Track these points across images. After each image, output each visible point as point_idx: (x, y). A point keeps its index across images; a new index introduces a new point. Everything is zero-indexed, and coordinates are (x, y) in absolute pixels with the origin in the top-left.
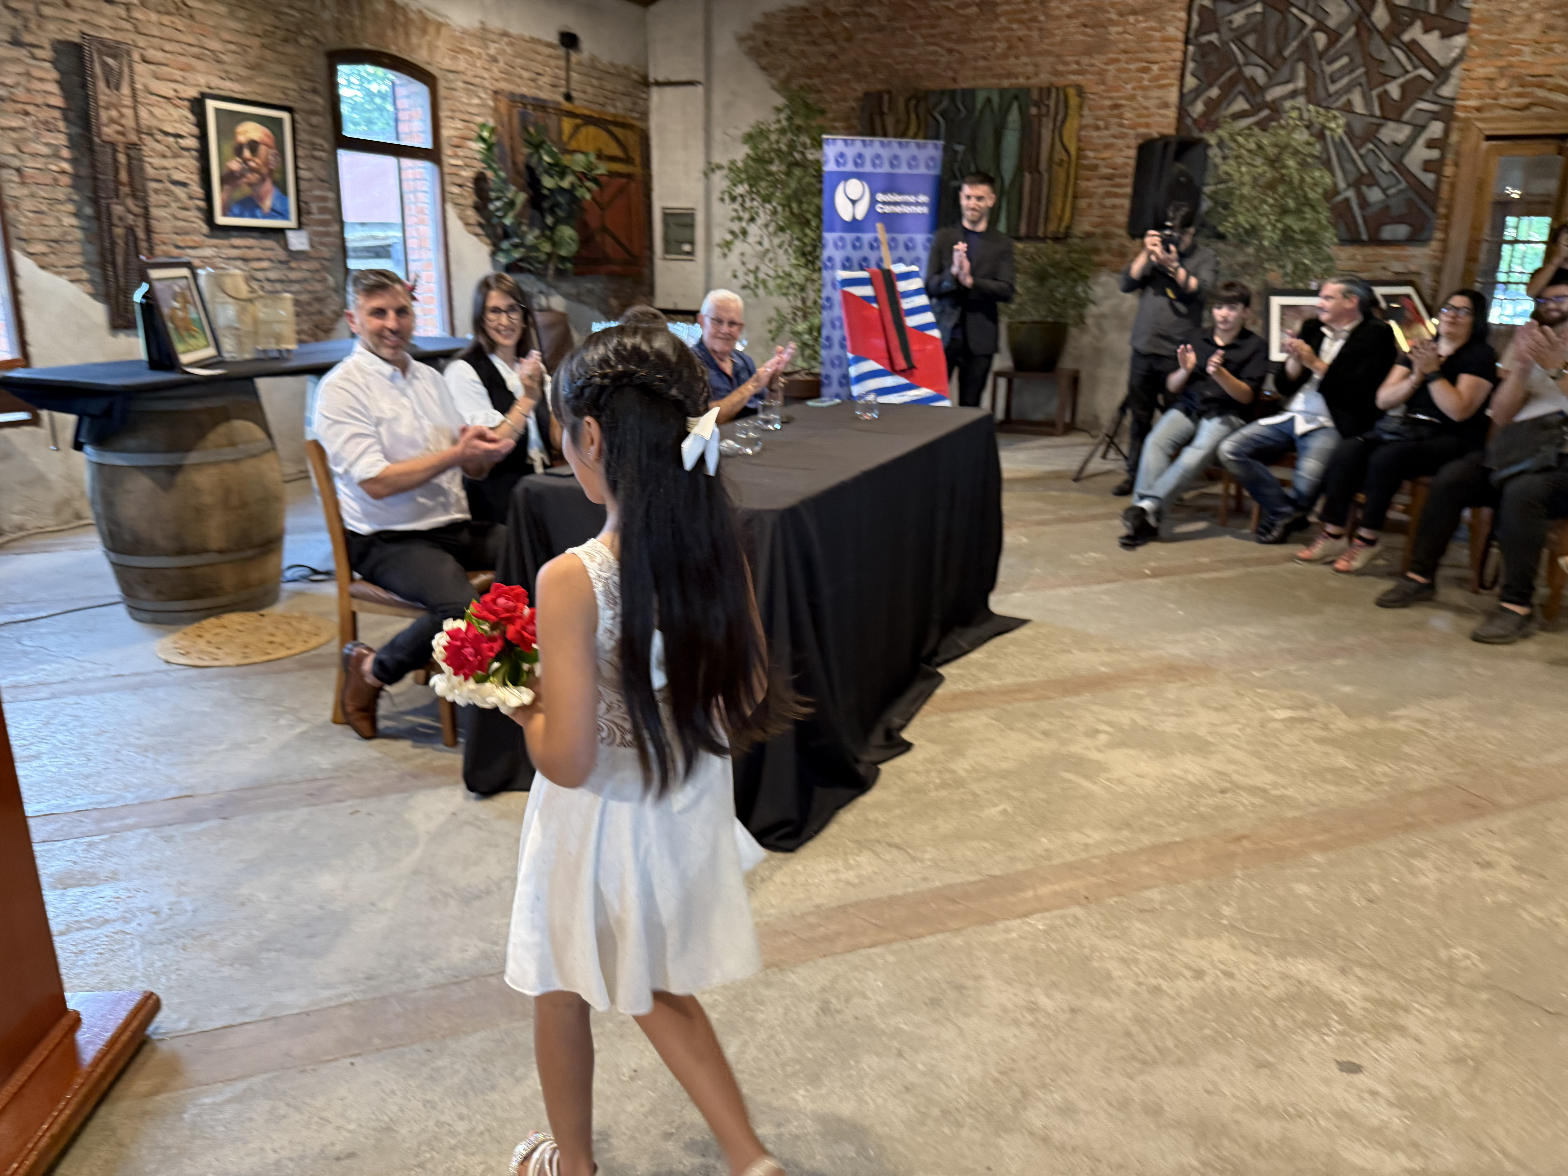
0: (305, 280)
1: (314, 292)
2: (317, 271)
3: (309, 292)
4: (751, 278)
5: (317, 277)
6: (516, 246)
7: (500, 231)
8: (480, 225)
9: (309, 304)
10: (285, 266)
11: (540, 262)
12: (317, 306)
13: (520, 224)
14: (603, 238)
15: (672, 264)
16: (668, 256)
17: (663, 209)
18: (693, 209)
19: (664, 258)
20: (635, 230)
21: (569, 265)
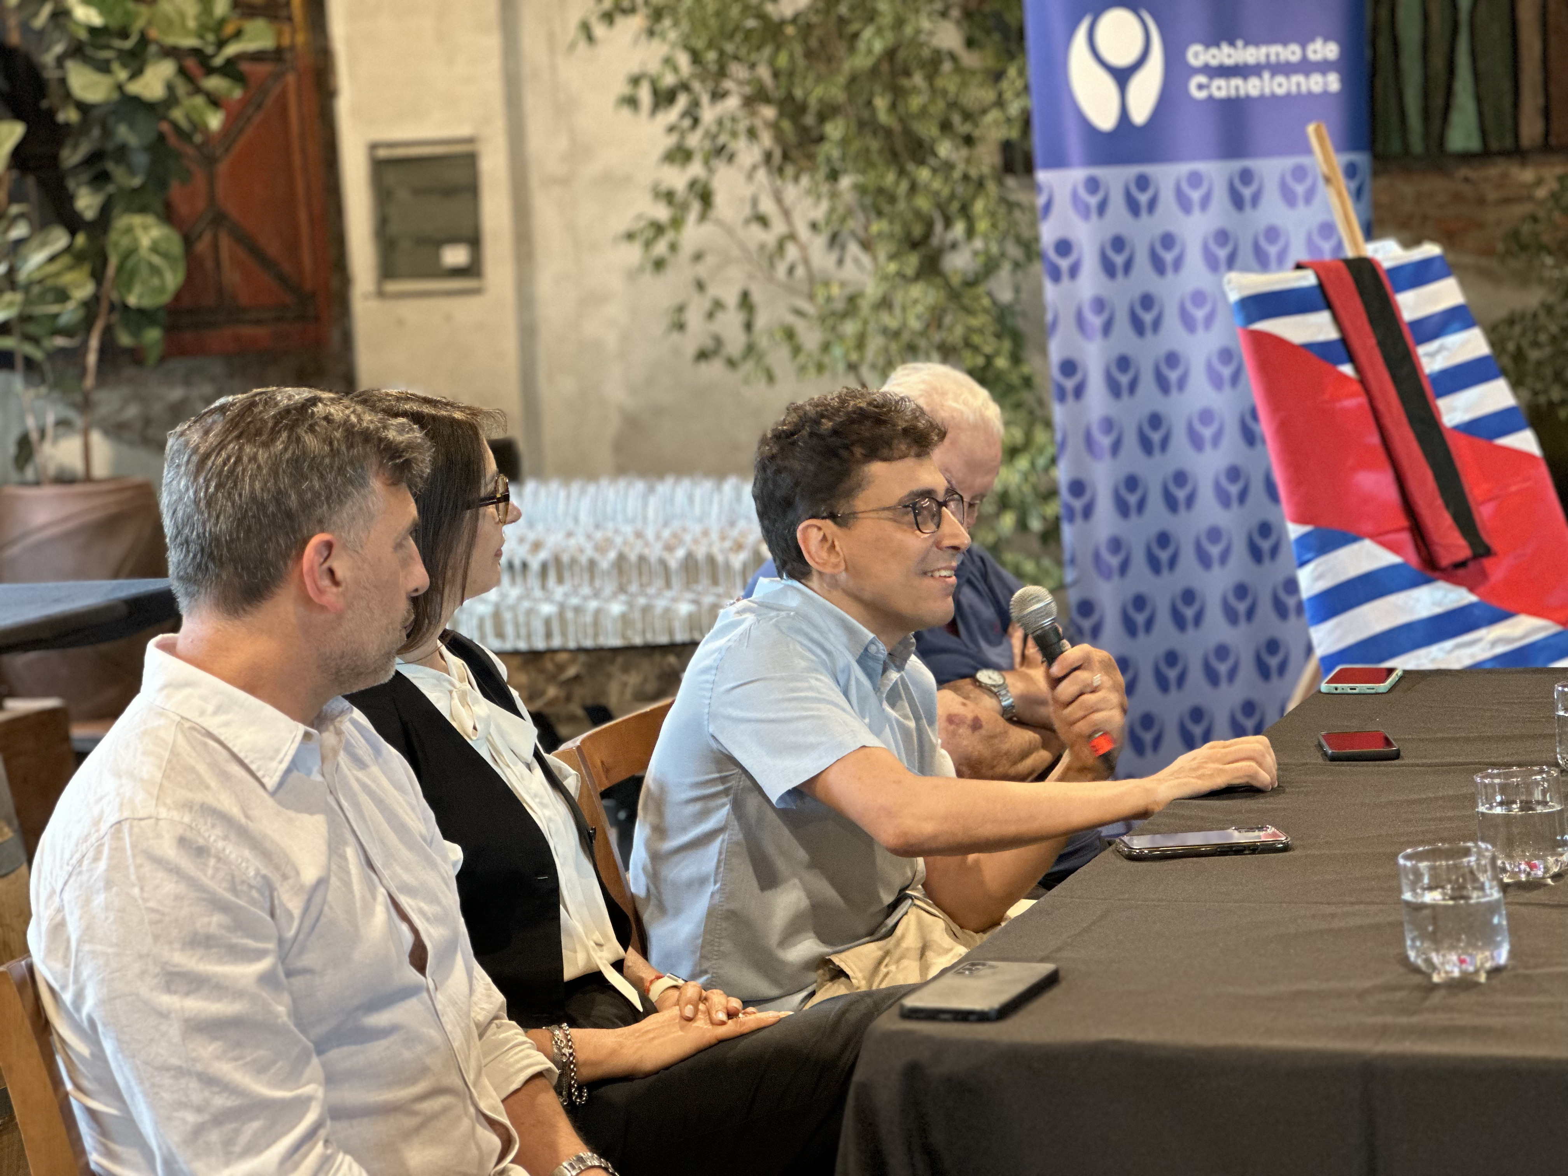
14: (215, 246)
15: (409, 309)
16: (392, 287)
17: (374, 147)
18: (471, 140)
19: (381, 294)
20: (303, 216)
21: (153, 335)
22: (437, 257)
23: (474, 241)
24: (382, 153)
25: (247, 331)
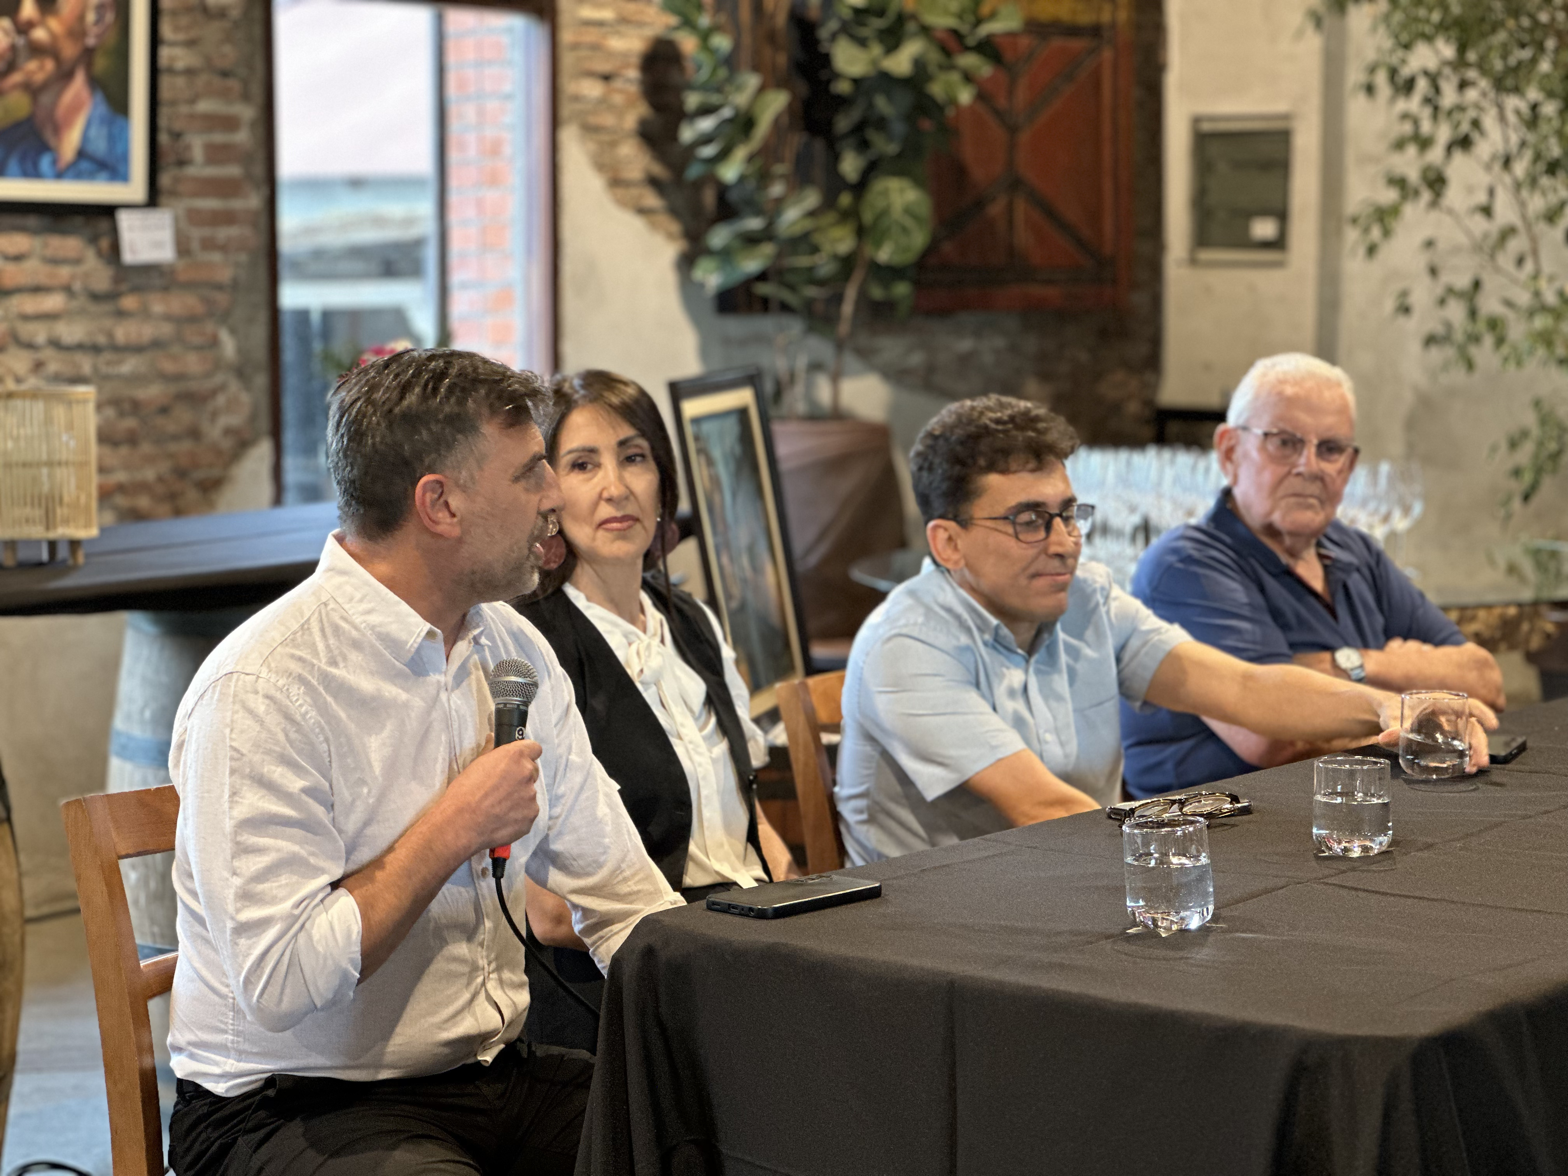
0: (156, 344)
1: (179, 377)
2: (192, 319)
3: (164, 377)
4: (1456, 312)
5: (193, 336)
6: (751, 240)
7: (709, 197)
8: (654, 182)
9: (164, 410)
10: (107, 307)
11: (820, 283)
12: (184, 416)
13: (764, 177)
14: (1010, 209)
15: (1218, 279)
16: (1206, 255)
17: (1197, 120)
18: (1286, 117)
19: (1193, 262)
20: (1108, 185)
21: (902, 289)
22: (1246, 229)
23: (1282, 215)
24: (1206, 127)
25: (1036, 290)
